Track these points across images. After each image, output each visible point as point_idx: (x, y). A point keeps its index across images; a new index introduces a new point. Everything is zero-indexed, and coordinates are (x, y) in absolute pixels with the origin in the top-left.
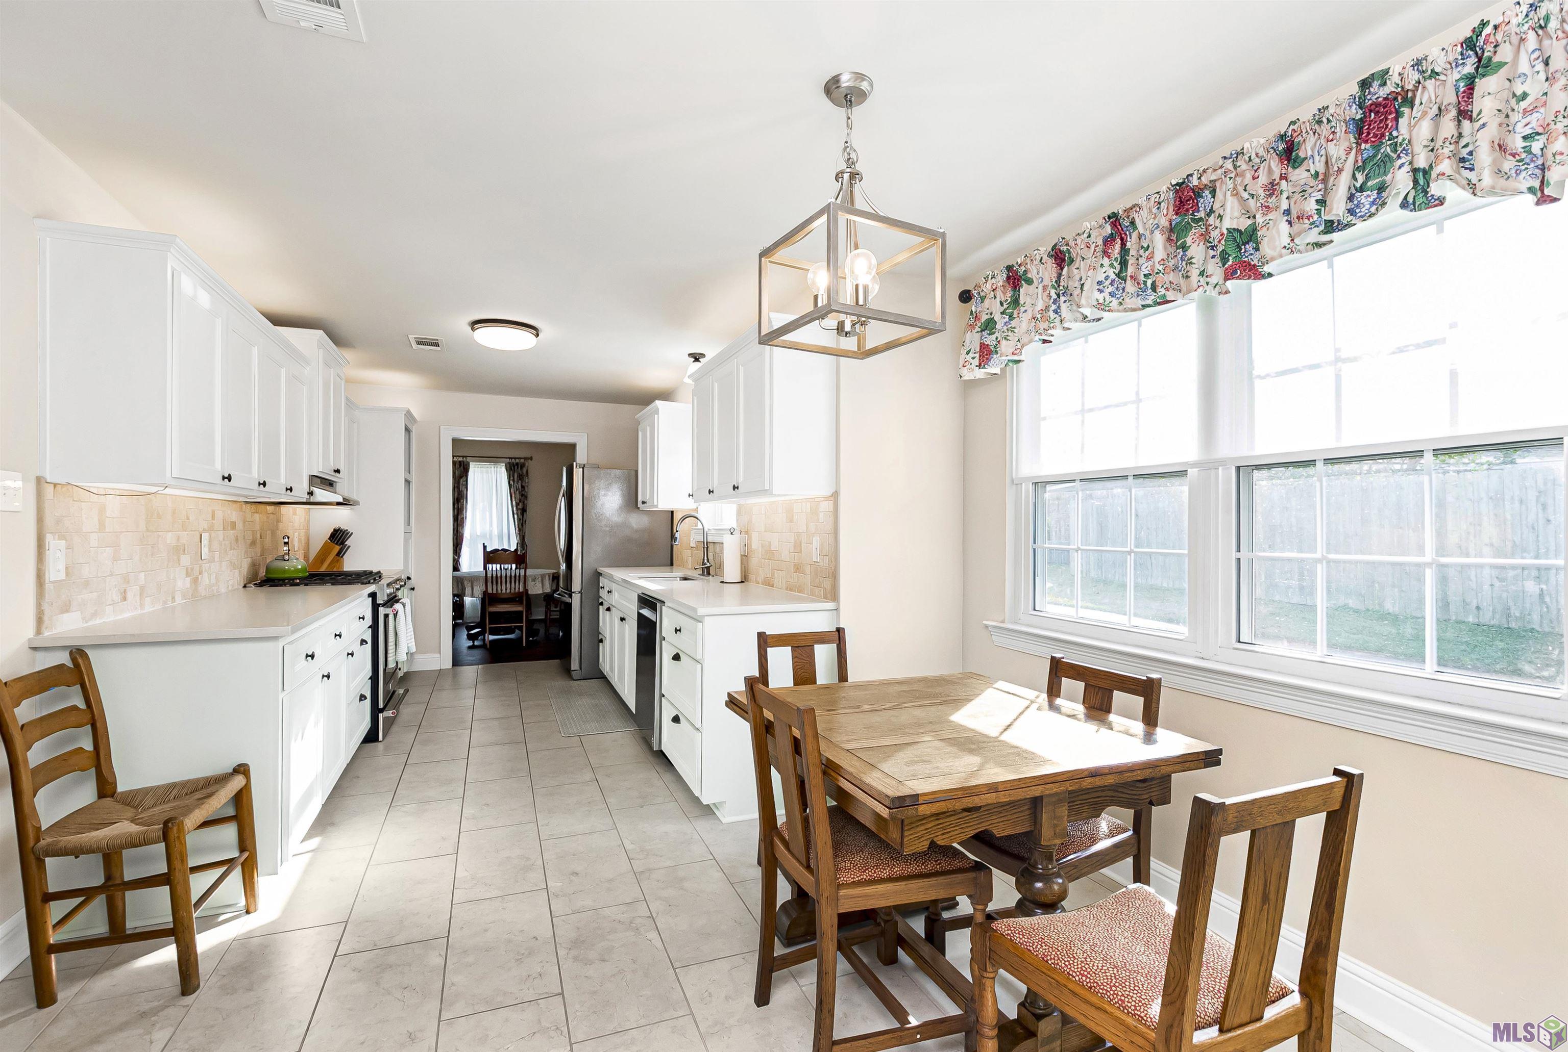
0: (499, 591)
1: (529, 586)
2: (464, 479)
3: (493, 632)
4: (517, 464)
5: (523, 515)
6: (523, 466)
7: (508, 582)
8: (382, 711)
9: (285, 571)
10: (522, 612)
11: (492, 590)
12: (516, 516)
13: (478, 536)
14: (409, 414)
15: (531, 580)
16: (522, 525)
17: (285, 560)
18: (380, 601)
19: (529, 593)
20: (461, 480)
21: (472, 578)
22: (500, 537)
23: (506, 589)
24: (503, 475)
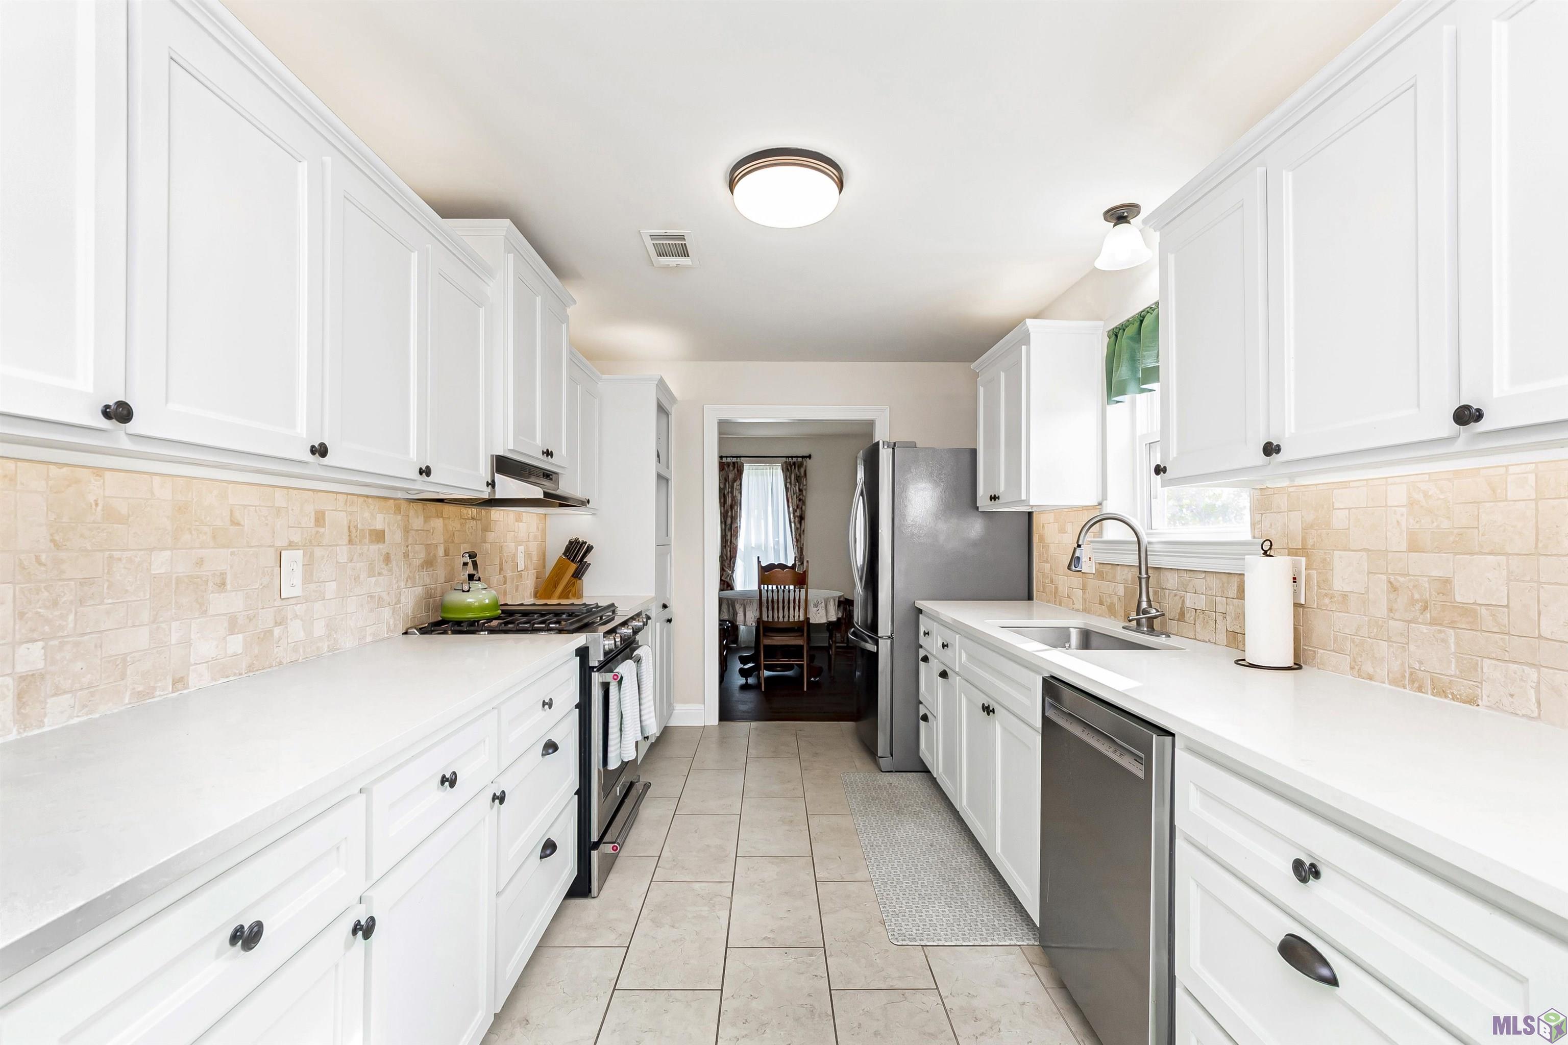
0: (776, 620)
1: (811, 614)
2: (738, 483)
3: (769, 668)
4: (794, 463)
5: (800, 523)
6: (800, 465)
7: (786, 608)
8: (596, 846)
9: (469, 608)
10: (802, 646)
11: (768, 617)
12: (793, 525)
13: (752, 547)
14: (661, 385)
15: (812, 605)
16: (800, 535)
17: (463, 591)
18: (594, 662)
19: (811, 622)
20: (735, 484)
21: (745, 599)
22: (777, 552)
23: (783, 617)
24: (779, 476)
